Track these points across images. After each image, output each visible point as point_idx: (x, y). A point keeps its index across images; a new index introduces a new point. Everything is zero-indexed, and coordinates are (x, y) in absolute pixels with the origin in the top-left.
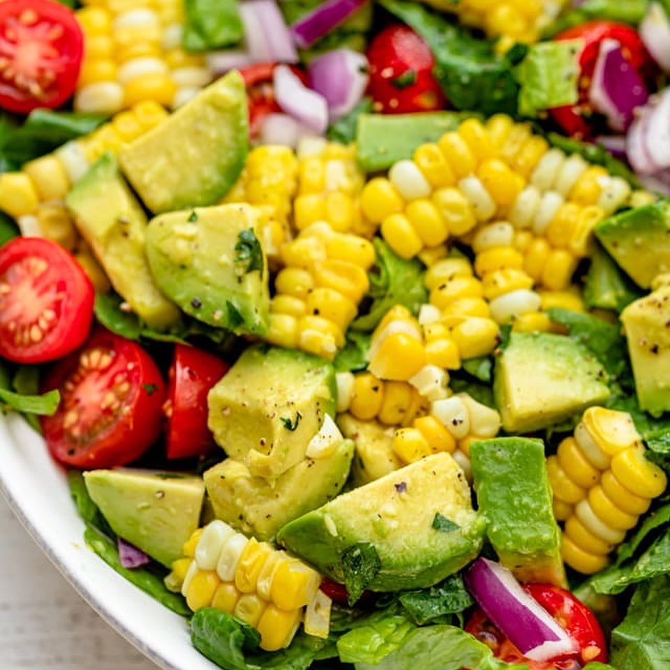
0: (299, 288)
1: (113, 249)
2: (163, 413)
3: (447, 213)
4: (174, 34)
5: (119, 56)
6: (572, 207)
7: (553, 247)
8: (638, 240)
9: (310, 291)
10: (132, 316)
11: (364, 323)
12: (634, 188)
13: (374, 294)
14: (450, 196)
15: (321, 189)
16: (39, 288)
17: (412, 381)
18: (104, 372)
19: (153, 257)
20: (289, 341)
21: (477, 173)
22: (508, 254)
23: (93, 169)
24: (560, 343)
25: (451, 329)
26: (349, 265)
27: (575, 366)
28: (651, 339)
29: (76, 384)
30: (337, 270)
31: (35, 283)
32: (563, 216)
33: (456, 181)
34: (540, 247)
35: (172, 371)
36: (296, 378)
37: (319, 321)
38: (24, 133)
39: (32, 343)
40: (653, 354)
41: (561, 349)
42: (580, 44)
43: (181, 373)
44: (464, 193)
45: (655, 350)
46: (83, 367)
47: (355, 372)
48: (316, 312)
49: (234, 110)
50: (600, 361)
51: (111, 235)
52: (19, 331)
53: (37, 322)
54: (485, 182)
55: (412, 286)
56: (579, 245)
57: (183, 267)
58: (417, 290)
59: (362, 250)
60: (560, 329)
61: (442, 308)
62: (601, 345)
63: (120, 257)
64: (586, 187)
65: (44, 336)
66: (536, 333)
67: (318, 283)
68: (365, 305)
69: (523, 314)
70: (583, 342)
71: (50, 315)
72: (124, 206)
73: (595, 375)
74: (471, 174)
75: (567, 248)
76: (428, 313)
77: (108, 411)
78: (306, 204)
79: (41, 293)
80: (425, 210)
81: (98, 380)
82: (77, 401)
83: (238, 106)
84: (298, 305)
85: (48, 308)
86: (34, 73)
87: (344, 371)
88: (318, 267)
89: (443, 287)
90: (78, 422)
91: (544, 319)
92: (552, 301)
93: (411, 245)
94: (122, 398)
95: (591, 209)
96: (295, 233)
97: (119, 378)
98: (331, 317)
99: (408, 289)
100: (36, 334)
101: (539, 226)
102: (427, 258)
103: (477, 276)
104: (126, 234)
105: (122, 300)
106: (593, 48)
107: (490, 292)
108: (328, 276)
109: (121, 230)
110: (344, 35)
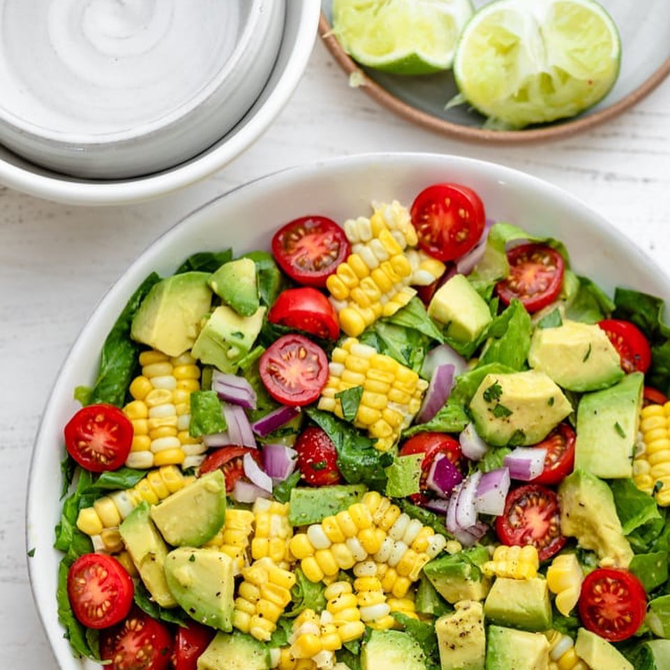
0: (251, 598)
1: (146, 566)
2: (171, 662)
3: (339, 560)
4: (185, 420)
5: (151, 433)
6: (412, 553)
7: (399, 575)
8: (448, 581)
9: (258, 600)
10: (155, 605)
11: (289, 615)
12: (448, 539)
13: (294, 601)
14: (341, 549)
15: (268, 537)
16: (102, 587)
17: (314, 659)
18: (138, 634)
19: (169, 579)
20: (244, 629)
21: (357, 536)
22: (374, 582)
23: (135, 511)
24: (400, 637)
25: (337, 627)
26: (280, 588)
27: (407, 652)
28: (451, 641)
29: (122, 636)
30: (274, 591)
31: (100, 583)
32: (406, 560)
33: (346, 539)
34: (392, 573)
35: (177, 637)
36: (248, 656)
37: (262, 620)
38: (97, 485)
39: (97, 618)
40: (452, 650)
41: (400, 641)
42: (422, 456)
43: (182, 641)
44: (350, 548)
45: (453, 647)
46: (126, 628)
47: (282, 647)
48: (261, 616)
49: (218, 493)
50: (422, 647)
51: (144, 560)
52: (90, 609)
53: (101, 606)
54: (362, 544)
55: (317, 598)
56: (414, 577)
57: (186, 587)
58: (320, 599)
59: (289, 578)
60: (399, 627)
61: (333, 614)
62: (423, 636)
63: (149, 572)
64: (420, 542)
65: (104, 616)
66: (386, 630)
67: (263, 597)
68: (289, 607)
69: (379, 619)
70: (413, 635)
71: (108, 604)
72: (153, 544)
73: (418, 658)
74: (354, 537)
75: (407, 577)
76: (326, 615)
77: (139, 660)
78: (258, 543)
79: (103, 591)
80: (326, 556)
81: (134, 638)
82: (123, 648)
83: (221, 491)
84: (251, 607)
85: (108, 600)
86: (102, 450)
87: (275, 647)
88: (263, 587)
89: (334, 602)
90: (122, 661)
91: (391, 620)
92: (397, 605)
93: (316, 575)
94: (148, 654)
95: (423, 555)
96: (252, 561)
97: (147, 641)
98: (269, 619)
99: (315, 600)
100: (100, 613)
101: (393, 562)
102: (326, 582)
103: (354, 592)
104: (153, 559)
105: (151, 596)
106: (431, 457)
107: (361, 603)
108: (269, 594)
109: (151, 557)
110: (285, 432)
